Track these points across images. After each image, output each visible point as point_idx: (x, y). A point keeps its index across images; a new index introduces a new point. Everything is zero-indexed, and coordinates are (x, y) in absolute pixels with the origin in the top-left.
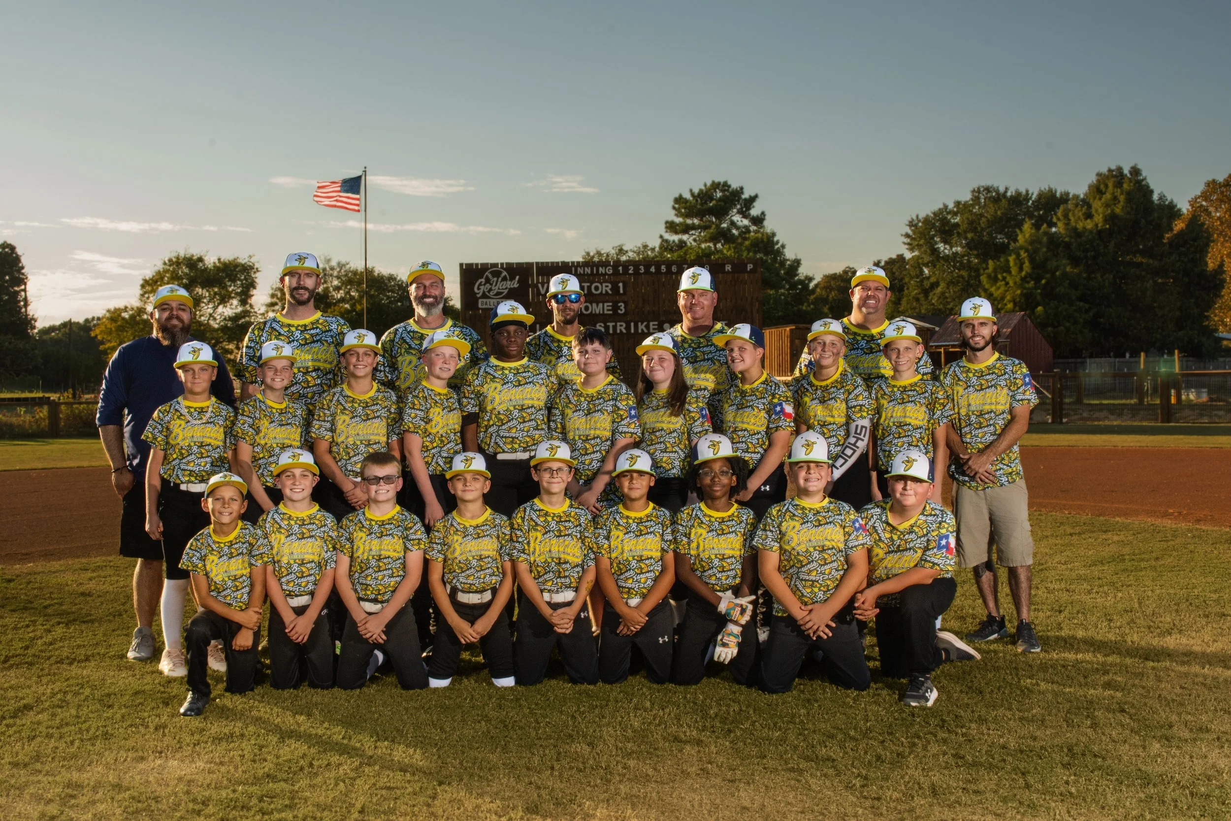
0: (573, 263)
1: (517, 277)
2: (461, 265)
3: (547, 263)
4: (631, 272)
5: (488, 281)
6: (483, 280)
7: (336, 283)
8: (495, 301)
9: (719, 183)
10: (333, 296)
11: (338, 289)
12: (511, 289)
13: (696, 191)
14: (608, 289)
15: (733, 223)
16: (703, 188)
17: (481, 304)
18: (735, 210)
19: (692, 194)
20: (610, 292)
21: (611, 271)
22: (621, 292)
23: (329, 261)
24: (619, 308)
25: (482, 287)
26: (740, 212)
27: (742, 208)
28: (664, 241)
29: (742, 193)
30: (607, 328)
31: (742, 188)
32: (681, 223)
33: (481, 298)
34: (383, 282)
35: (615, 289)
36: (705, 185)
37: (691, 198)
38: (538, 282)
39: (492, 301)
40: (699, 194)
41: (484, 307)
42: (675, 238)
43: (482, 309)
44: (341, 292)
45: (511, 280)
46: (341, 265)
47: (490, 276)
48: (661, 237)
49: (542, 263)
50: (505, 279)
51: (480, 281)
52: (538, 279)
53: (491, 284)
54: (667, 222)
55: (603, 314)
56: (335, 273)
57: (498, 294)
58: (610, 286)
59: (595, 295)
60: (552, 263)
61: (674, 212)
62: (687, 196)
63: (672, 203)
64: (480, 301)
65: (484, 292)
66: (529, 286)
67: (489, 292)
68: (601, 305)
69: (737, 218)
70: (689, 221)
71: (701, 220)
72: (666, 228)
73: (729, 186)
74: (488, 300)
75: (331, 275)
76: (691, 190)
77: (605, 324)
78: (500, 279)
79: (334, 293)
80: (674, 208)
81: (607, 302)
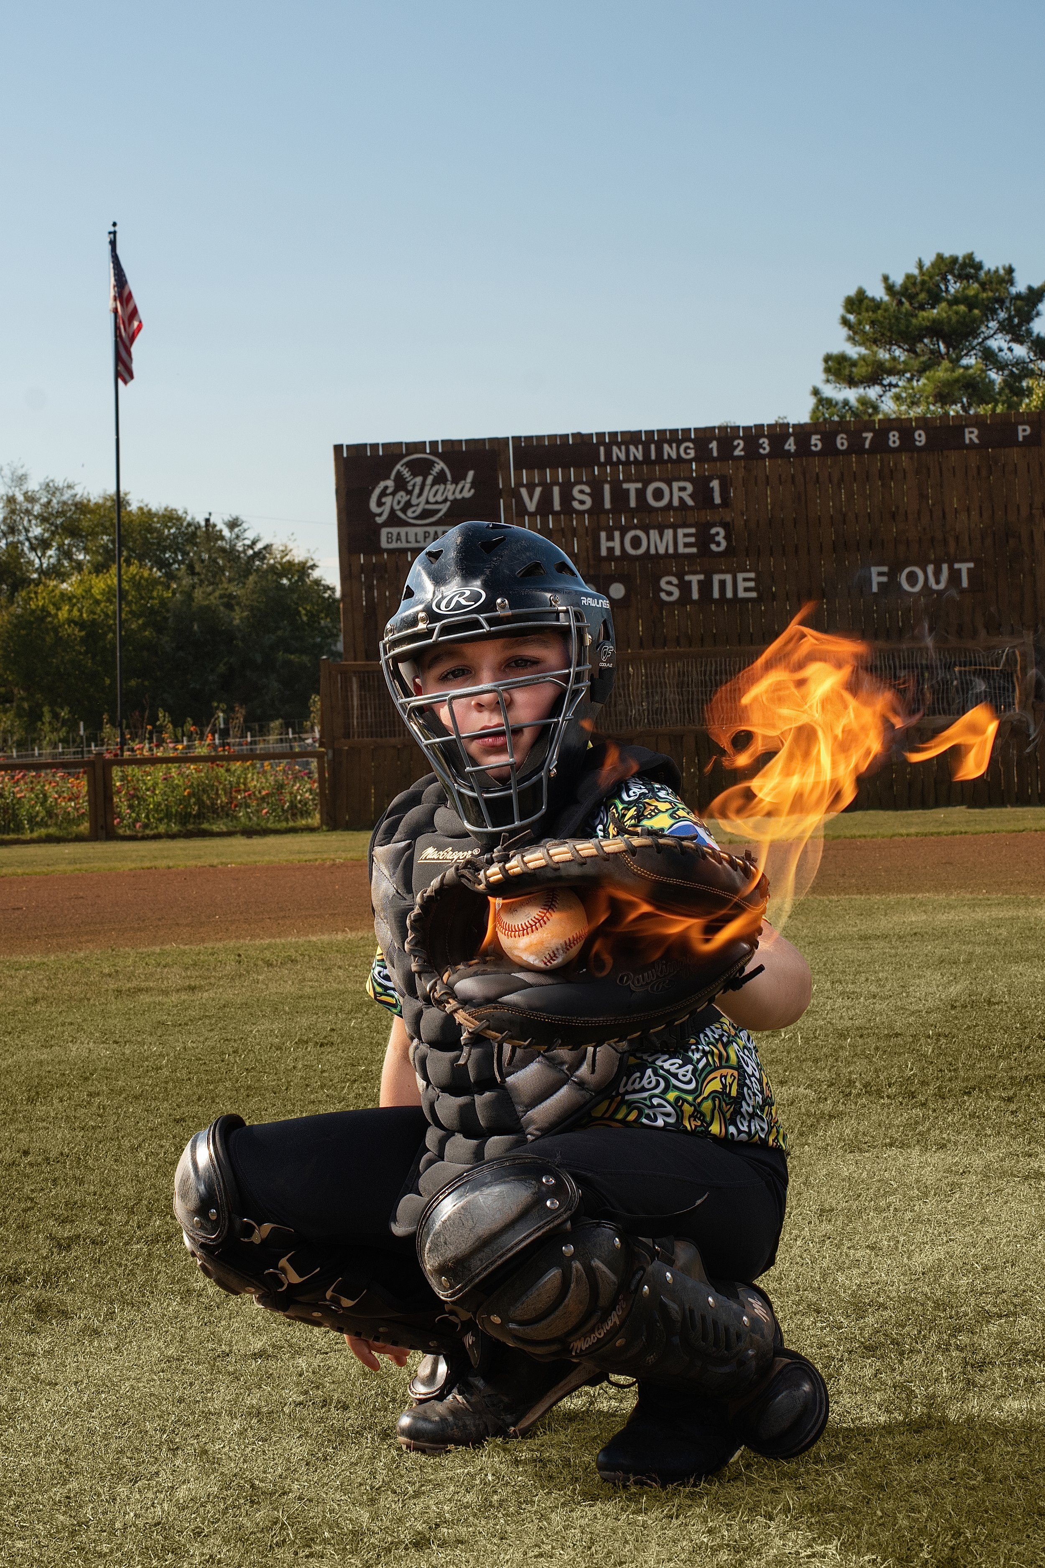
0: (600, 435)
1: (471, 474)
2: (338, 448)
3: (540, 438)
4: (738, 452)
5: (401, 484)
6: (390, 483)
7: (37, 531)
8: (420, 531)
9: (954, 260)
10: (31, 563)
11: (43, 544)
12: (455, 502)
13: (898, 279)
14: (685, 495)
15: (989, 356)
16: (916, 272)
17: (387, 539)
18: (993, 324)
19: (890, 288)
20: (690, 502)
21: (692, 454)
22: (718, 500)
23: (22, 479)
24: (712, 539)
25: (388, 500)
26: (1007, 327)
27: (1010, 318)
28: (823, 402)
29: (1011, 282)
30: (685, 587)
31: (1010, 270)
32: (863, 358)
33: (386, 524)
34: (150, 529)
35: (702, 493)
36: (920, 265)
37: (886, 298)
38: (519, 484)
39: (412, 531)
40: (905, 287)
41: (394, 545)
42: (851, 395)
43: (391, 551)
44: (50, 553)
45: (455, 481)
46: (50, 488)
47: (406, 473)
48: (816, 392)
49: (529, 439)
50: (440, 479)
51: (382, 484)
52: (518, 477)
53: (410, 493)
54: (828, 358)
55: (676, 555)
56: (37, 509)
57: (426, 514)
58: (690, 487)
59: (657, 510)
60: (552, 437)
61: (844, 332)
62: (877, 292)
63: (841, 311)
64: (384, 531)
65: (392, 511)
66: (499, 494)
67: (404, 510)
68: (669, 533)
69: (999, 342)
70: (883, 355)
71: (912, 350)
72: (828, 370)
73: (979, 266)
74: (403, 530)
75: (28, 512)
76: (886, 279)
77: (680, 577)
78: (430, 479)
79: (32, 556)
80: (845, 322)
81: (685, 525)
